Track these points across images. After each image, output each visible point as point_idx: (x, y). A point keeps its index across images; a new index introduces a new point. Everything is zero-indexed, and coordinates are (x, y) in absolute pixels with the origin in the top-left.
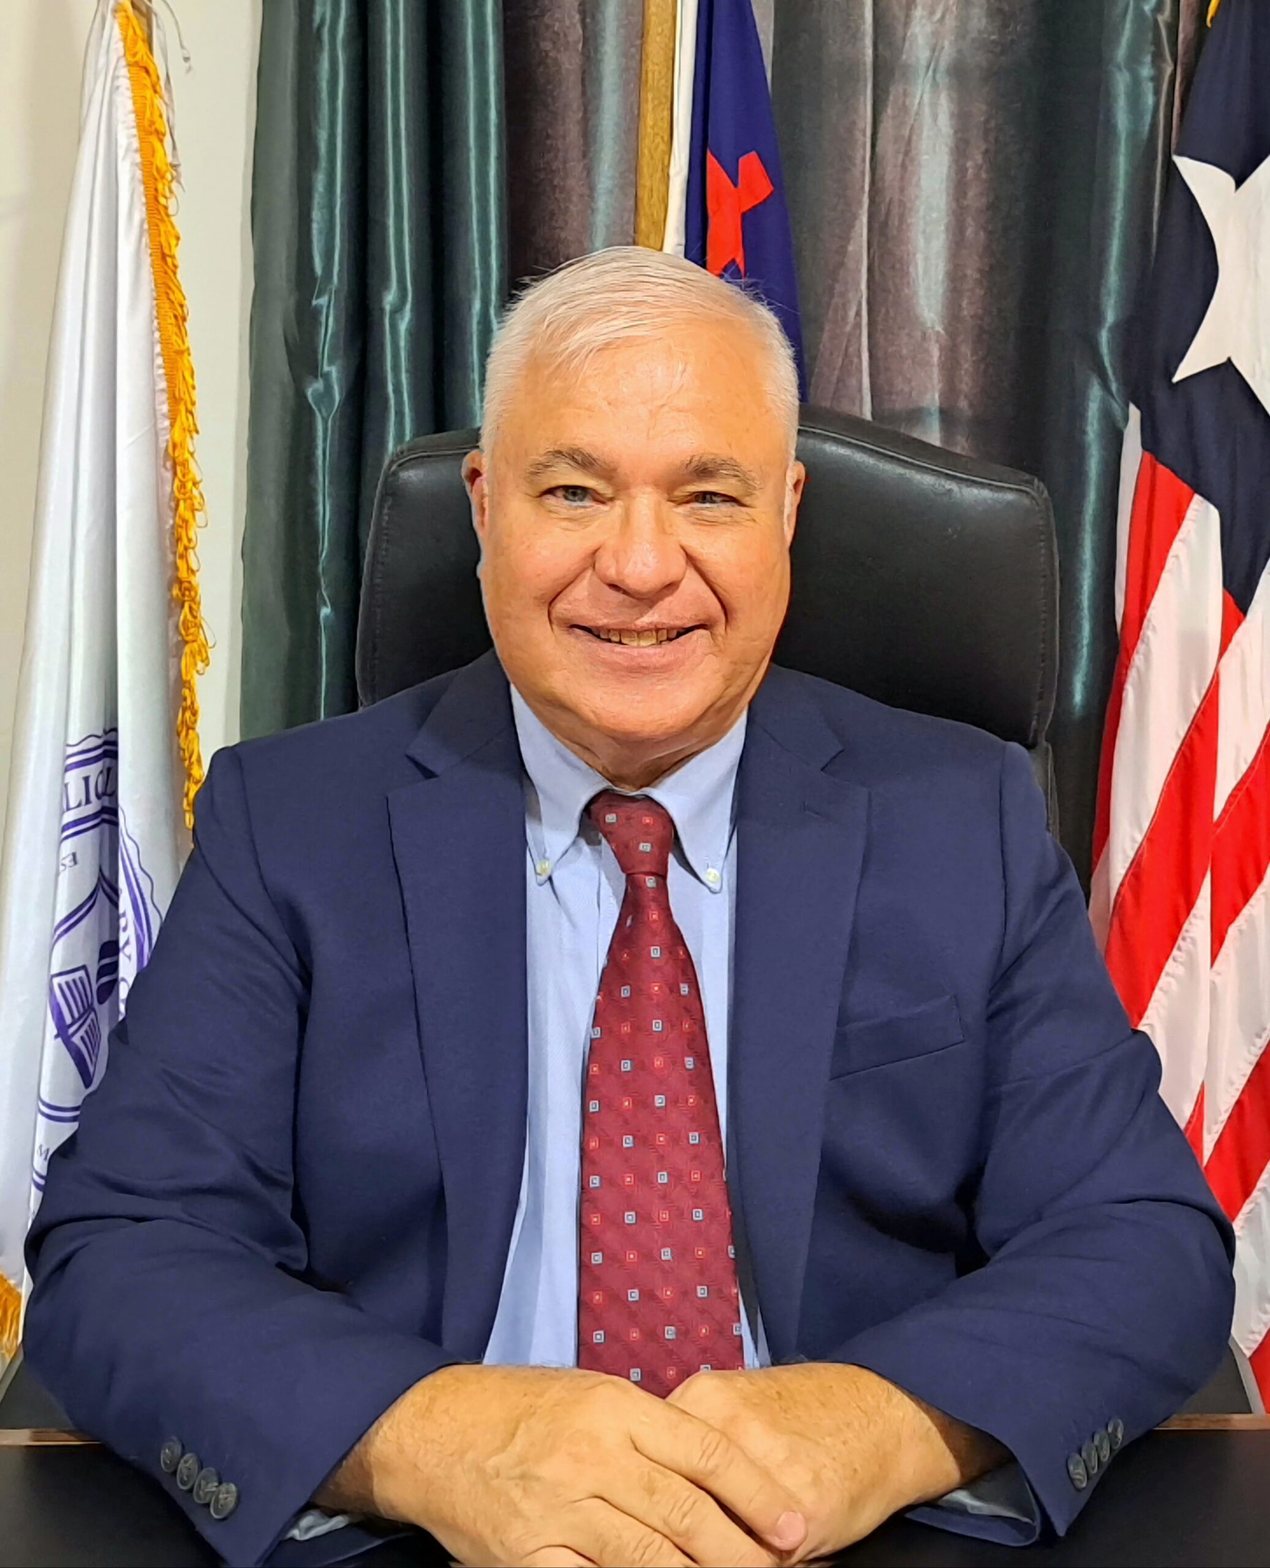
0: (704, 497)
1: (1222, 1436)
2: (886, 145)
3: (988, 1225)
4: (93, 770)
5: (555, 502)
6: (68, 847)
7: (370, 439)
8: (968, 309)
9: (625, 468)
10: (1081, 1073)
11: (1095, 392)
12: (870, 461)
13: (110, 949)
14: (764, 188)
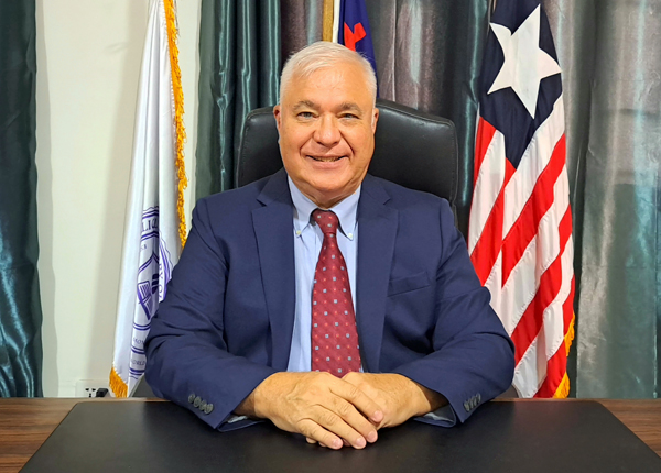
0: (347, 115)
1: (511, 403)
2: (401, 24)
3: (436, 343)
4: (151, 218)
5: (302, 118)
6: (143, 243)
7: (237, 116)
8: (427, 76)
9: (322, 107)
10: (466, 296)
11: (469, 100)
12: (397, 114)
13: (156, 276)
14: (363, 34)
